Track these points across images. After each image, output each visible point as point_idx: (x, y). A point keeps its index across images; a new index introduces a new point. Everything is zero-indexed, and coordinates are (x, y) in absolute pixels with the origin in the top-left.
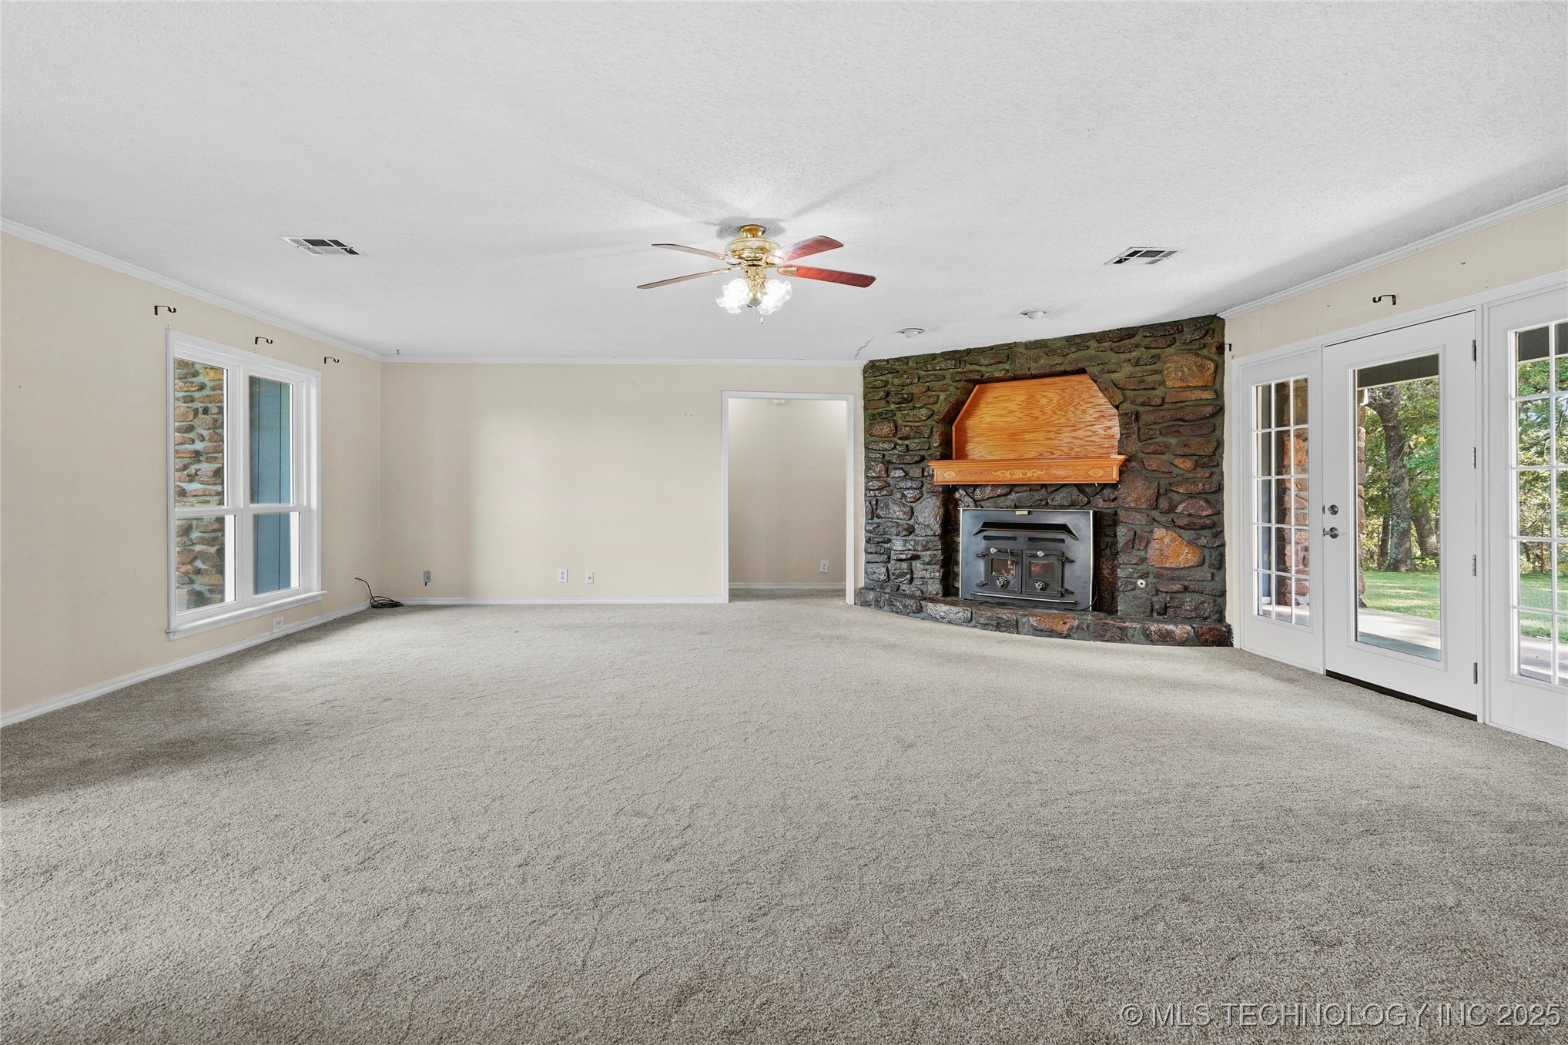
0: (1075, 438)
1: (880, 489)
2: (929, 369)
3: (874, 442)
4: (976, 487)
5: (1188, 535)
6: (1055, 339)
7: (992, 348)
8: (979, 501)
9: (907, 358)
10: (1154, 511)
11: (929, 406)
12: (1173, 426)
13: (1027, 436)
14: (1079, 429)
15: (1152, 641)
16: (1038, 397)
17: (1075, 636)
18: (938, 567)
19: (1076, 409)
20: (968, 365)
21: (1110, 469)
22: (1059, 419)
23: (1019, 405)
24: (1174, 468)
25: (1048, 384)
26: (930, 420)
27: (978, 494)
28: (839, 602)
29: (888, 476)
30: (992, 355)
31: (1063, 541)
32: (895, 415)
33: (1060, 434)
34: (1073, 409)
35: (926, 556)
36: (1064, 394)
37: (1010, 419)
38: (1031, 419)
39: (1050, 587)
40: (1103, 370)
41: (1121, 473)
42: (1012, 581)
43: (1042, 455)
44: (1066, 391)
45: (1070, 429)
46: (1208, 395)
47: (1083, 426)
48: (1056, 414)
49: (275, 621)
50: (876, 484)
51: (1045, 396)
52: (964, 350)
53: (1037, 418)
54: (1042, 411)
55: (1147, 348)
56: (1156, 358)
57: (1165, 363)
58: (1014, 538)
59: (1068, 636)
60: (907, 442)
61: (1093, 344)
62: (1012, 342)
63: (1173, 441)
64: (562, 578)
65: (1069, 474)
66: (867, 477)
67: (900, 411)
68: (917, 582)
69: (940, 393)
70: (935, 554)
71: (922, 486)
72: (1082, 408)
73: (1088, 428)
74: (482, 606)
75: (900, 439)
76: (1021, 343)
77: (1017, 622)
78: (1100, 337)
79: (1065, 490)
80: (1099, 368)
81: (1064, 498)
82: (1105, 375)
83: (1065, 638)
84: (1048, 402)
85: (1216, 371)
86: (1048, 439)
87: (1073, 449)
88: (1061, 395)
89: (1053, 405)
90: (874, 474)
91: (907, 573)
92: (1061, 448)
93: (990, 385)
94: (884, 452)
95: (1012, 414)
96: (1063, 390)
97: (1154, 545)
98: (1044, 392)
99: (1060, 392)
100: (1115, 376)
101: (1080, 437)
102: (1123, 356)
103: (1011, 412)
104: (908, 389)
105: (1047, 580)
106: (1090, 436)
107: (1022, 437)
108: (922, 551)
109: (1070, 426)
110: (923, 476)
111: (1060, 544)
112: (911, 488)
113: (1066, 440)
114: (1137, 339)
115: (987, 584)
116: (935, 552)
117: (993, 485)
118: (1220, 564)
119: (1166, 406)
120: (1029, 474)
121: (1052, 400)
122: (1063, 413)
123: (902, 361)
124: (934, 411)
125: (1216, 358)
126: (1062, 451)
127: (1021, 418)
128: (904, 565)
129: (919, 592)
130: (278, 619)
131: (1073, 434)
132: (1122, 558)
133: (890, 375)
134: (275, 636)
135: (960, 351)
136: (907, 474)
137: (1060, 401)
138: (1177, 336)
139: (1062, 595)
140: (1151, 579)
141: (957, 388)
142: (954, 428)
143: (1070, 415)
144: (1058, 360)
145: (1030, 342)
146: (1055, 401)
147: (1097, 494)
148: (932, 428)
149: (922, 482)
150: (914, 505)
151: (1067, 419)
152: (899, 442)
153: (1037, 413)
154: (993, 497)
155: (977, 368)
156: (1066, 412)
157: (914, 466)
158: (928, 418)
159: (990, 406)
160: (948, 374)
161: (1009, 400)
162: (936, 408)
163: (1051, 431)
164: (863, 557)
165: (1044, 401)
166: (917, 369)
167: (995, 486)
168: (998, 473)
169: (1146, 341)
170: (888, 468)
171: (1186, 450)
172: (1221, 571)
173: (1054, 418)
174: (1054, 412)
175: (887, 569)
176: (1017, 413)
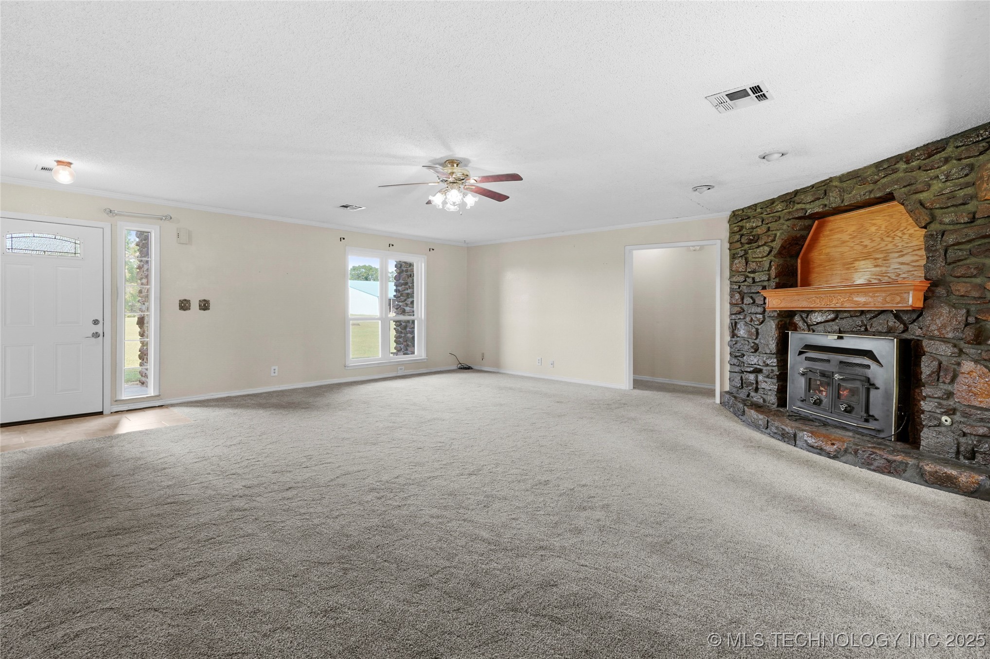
0: (902, 264)
1: (739, 313)
2: (769, 212)
3: (735, 276)
4: (810, 313)
6: (865, 168)
7: (813, 186)
9: (755, 205)
10: (962, 342)
11: (770, 244)
12: (984, 244)
14: (906, 254)
16: (868, 225)
17: (843, 458)
18: (775, 381)
19: (904, 234)
20: (796, 205)
21: (906, 295)
22: (887, 245)
23: (851, 235)
24: (987, 293)
25: (877, 212)
27: (812, 318)
28: (709, 401)
29: (743, 303)
30: (812, 193)
31: (868, 367)
32: (746, 253)
33: (887, 260)
34: (900, 234)
35: (767, 371)
36: (892, 220)
37: (843, 249)
38: (861, 247)
39: (855, 411)
40: (911, 192)
41: (926, 299)
42: (825, 401)
45: (897, 255)
47: (910, 250)
49: (399, 368)
50: (737, 309)
51: (874, 224)
52: (793, 192)
53: (866, 246)
54: (871, 239)
55: (959, 159)
56: (969, 169)
57: (979, 172)
58: (828, 361)
59: (835, 457)
60: (753, 275)
61: (902, 166)
62: (827, 178)
63: (986, 262)
64: (539, 363)
65: (868, 301)
66: (731, 303)
67: (750, 250)
68: (761, 391)
69: (776, 232)
70: (773, 370)
71: (765, 311)
72: (909, 232)
73: (914, 253)
74: (505, 374)
75: (749, 272)
76: (835, 177)
77: (795, 435)
78: (906, 157)
79: (882, 317)
80: (908, 190)
81: (880, 324)
82: (913, 197)
84: (877, 230)
87: (900, 275)
88: (889, 221)
89: (881, 232)
90: (734, 302)
91: (755, 384)
92: (889, 275)
93: (827, 219)
94: (740, 284)
95: (845, 244)
96: (891, 216)
97: (962, 379)
98: (873, 220)
99: (888, 218)
100: (922, 196)
101: (907, 262)
102: (932, 174)
103: (844, 242)
104: (755, 231)
105: (853, 404)
106: (917, 261)
108: (763, 366)
109: (898, 252)
110: (764, 303)
111: (867, 370)
112: (757, 314)
113: (893, 266)
114: (948, 151)
115: (805, 400)
116: (773, 368)
117: (825, 311)
119: (976, 223)
120: (835, 301)
121: (880, 227)
122: (890, 239)
123: (752, 208)
124: (772, 247)
126: (889, 277)
127: (852, 247)
128: (753, 377)
129: (762, 399)
130: (401, 368)
131: (901, 260)
132: (926, 391)
133: (744, 221)
134: (399, 375)
136: (754, 302)
137: (888, 228)
139: (866, 421)
140: (957, 417)
141: (789, 227)
142: (799, 261)
144: (869, 187)
145: (843, 175)
146: (883, 227)
147: (914, 321)
148: (771, 262)
149: (764, 308)
150: (759, 327)
151: (895, 245)
152: (749, 275)
154: (824, 322)
155: (802, 206)
156: (893, 238)
157: (759, 295)
158: (768, 254)
160: (782, 215)
161: (843, 231)
162: (774, 244)
163: (878, 259)
164: (728, 367)
165: (873, 229)
167: (827, 312)
170: (742, 297)
173: (883, 244)
174: (882, 239)
175: (742, 377)
176: (848, 244)
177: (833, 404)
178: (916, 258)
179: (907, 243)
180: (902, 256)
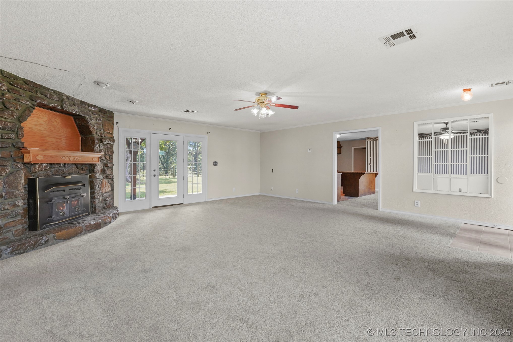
5: (108, 180)
10: (102, 174)
19: (67, 130)
22: (61, 133)
24: (106, 159)
26: (17, 120)
31: (81, 188)
38: (50, 130)
39: (79, 209)
44: (64, 121)
45: (64, 139)
46: (112, 136)
55: (100, 115)
58: (64, 190)
63: (105, 150)
69: (23, 104)
98: (55, 118)
110: (11, 157)
113: (63, 144)
119: (104, 138)
121: (58, 124)
122: (62, 131)
137: (62, 125)
138: (106, 115)
143: (65, 132)
148: (18, 126)
153: (52, 128)
157: (2, 150)
161: (40, 118)
162: (20, 113)
169: (100, 113)
171: (108, 153)
173: (59, 132)
177: (70, 212)
178: (71, 142)
179: (68, 135)
180: (67, 140)
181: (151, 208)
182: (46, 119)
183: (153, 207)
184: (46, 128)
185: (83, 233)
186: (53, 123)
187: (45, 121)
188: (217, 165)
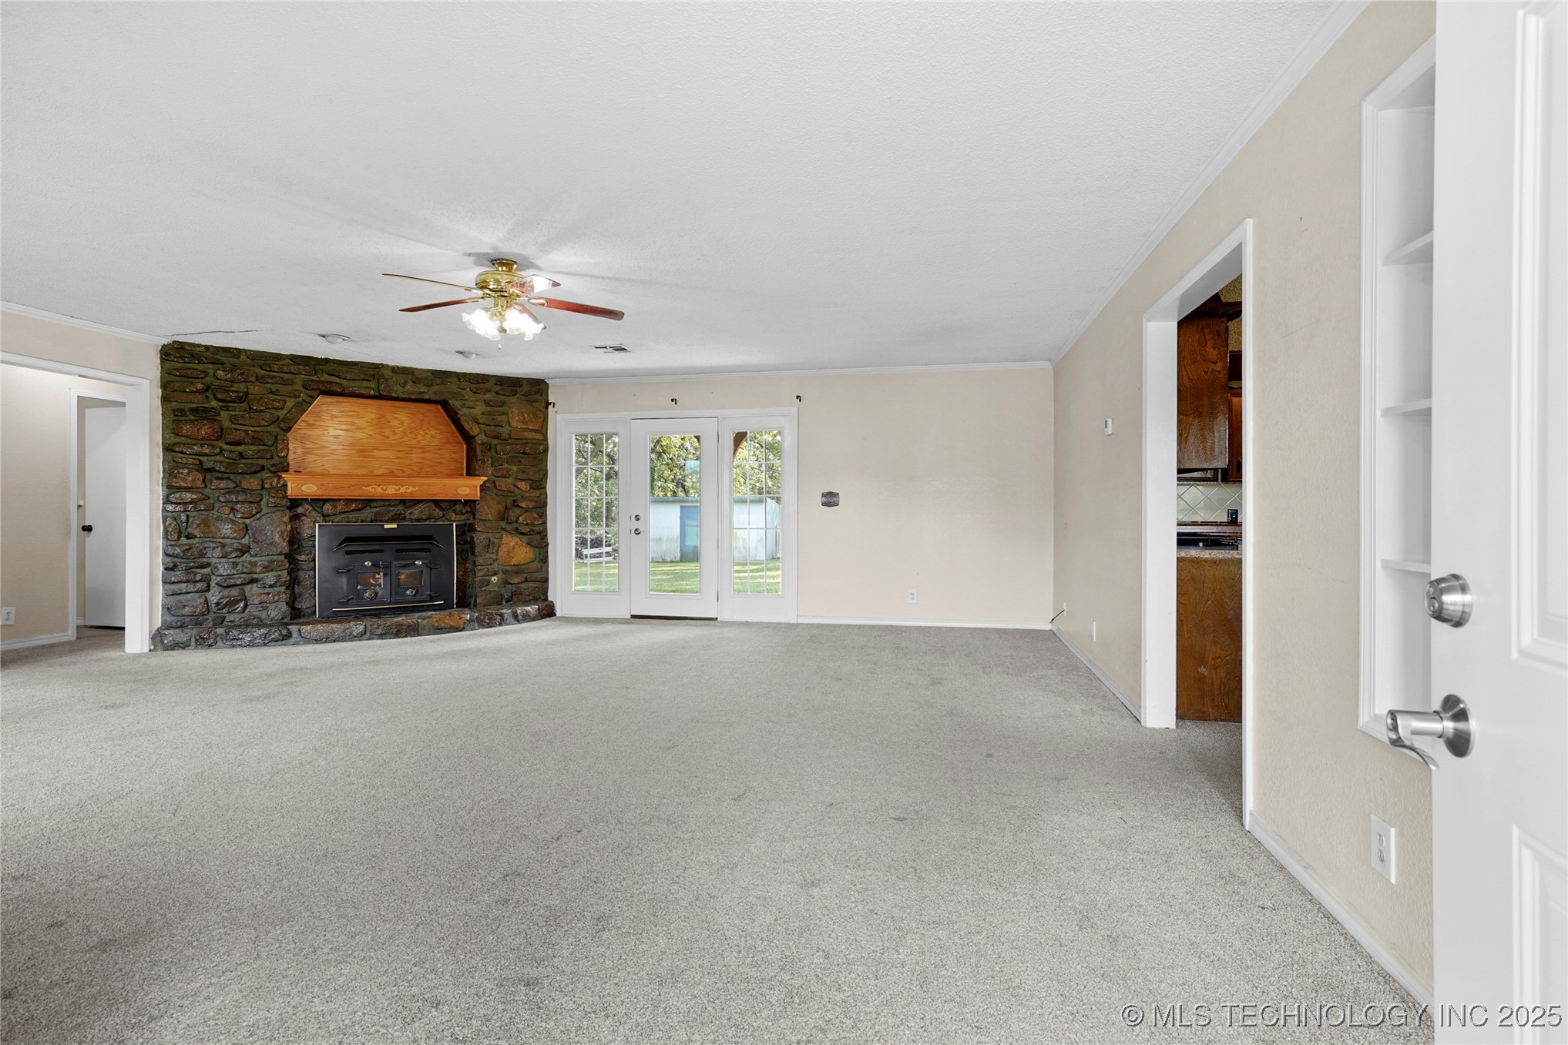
0: (424, 459)
1: (192, 503)
3: (184, 444)
4: (325, 501)
5: (525, 539)
6: (422, 370)
7: (355, 363)
8: (328, 516)
10: (502, 522)
11: (272, 411)
12: (517, 457)
13: (377, 453)
14: (428, 451)
15: (518, 621)
16: (389, 418)
17: (468, 628)
18: (281, 590)
19: (426, 433)
22: (410, 440)
24: (516, 489)
26: (272, 426)
27: (327, 507)
29: (207, 487)
30: (355, 371)
32: (219, 415)
33: (411, 454)
34: (422, 433)
35: (270, 578)
36: (414, 419)
37: (359, 435)
38: (381, 437)
40: (464, 404)
42: (381, 592)
43: (393, 472)
44: (417, 416)
45: (419, 450)
46: (539, 436)
47: (431, 449)
48: (407, 436)
50: (185, 497)
52: (320, 359)
53: (388, 437)
54: (393, 431)
55: (497, 393)
56: (503, 404)
57: (510, 408)
58: (381, 551)
60: (240, 448)
62: (381, 363)
63: (514, 468)
65: (440, 491)
66: (169, 487)
67: (228, 410)
68: (253, 609)
69: (287, 399)
70: (279, 575)
71: (261, 500)
72: (431, 433)
73: (436, 451)
75: (227, 444)
76: (388, 366)
79: (421, 506)
80: (461, 402)
81: (422, 512)
82: (464, 409)
83: (461, 631)
84: (399, 424)
85: (544, 419)
86: (398, 458)
87: (422, 468)
88: (411, 419)
89: (403, 427)
90: (183, 484)
91: (240, 601)
92: (411, 467)
94: (201, 458)
95: (360, 431)
96: (414, 415)
97: (504, 548)
98: (395, 413)
99: (410, 416)
100: (473, 411)
102: (478, 396)
103: (359, 428)
104: (239, 387)
105: (417, 586)
106: (438, 458)
107: (370, 453)
108: (261, 573)
110: (263, 488)
112: (243, 502)
113: (416, 460)
114: (487, 385)
115: (352, 598)
116: (279, 573)
117: (346, 499)
118: (544, 560)
119: (510, 441)
120: (402, 490)
121: (402, 422)
122: (413, 436)
124: (279, 418)
125: (543, 410)
127: (371, 435)
128: (235, 592)
129: (255, 619)
132: (480, 560)
133: (211, 366)
135: (317, 358)
136: (236, 485)
137: (411, 425)
138: (518, 389)
139: (431, 598)
140: (501, 575)
143: (420, 438)
144: (423, 389)
146: (406, 424)
147: (451, 508)
148: (276, 436)
149: (261, 495)
150: (248, 521)
152: (225, 447)
153: (388, 433)
154: (347, 512)
155: (338, 380)
156: (416, 436)
157: (248, 476)
158: (271, 424)
159: (335, 419)
160: (299, 379)
161: (358, 417)
162: (281, 414)
164: (159, 590)
165: (394, 423)
166: (254, 366)
167: (349, 501)
168: (369, 488)
169: (497, 388)
170: (205, 477)
171: (524, 476)
172: (546, 564)
173: (405, 439)
174: (405, 434)
175: (206, 600)
176: (366, 431)
177: (393, 593)
178: (437, 456)
179: (429, 442)
180: (425, 452)
181: (629, 617)
182: (373, 416)
183: (633, 617)
184: (371, 433)
185: (366, 637)
186: (390, 422)
187: (370, 421)
188: (836, 504)
